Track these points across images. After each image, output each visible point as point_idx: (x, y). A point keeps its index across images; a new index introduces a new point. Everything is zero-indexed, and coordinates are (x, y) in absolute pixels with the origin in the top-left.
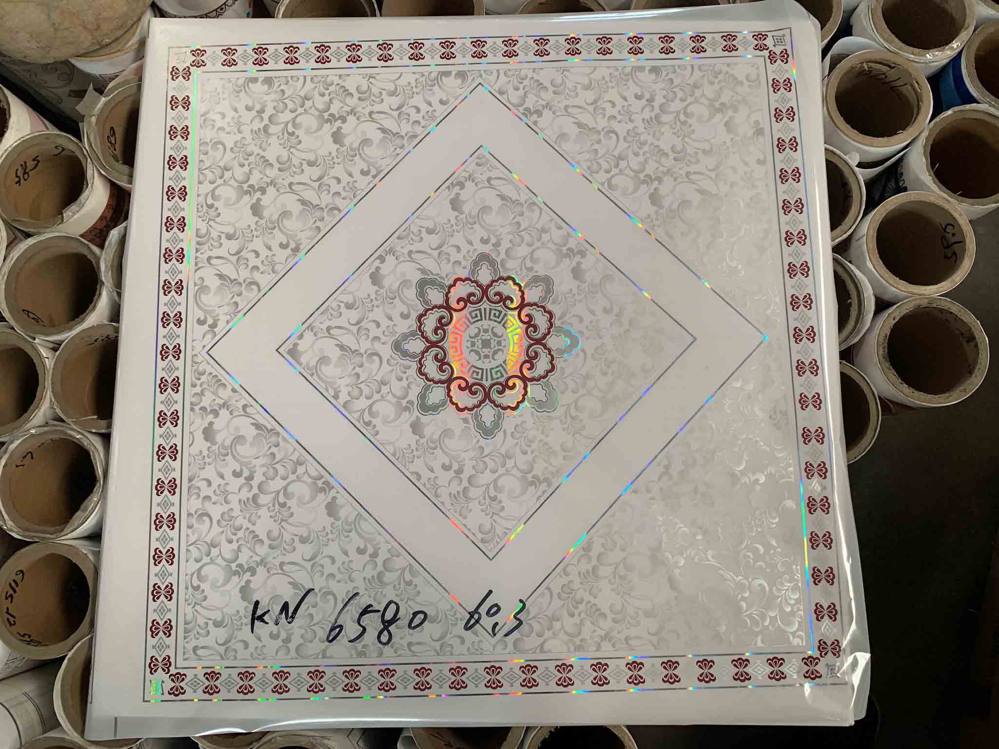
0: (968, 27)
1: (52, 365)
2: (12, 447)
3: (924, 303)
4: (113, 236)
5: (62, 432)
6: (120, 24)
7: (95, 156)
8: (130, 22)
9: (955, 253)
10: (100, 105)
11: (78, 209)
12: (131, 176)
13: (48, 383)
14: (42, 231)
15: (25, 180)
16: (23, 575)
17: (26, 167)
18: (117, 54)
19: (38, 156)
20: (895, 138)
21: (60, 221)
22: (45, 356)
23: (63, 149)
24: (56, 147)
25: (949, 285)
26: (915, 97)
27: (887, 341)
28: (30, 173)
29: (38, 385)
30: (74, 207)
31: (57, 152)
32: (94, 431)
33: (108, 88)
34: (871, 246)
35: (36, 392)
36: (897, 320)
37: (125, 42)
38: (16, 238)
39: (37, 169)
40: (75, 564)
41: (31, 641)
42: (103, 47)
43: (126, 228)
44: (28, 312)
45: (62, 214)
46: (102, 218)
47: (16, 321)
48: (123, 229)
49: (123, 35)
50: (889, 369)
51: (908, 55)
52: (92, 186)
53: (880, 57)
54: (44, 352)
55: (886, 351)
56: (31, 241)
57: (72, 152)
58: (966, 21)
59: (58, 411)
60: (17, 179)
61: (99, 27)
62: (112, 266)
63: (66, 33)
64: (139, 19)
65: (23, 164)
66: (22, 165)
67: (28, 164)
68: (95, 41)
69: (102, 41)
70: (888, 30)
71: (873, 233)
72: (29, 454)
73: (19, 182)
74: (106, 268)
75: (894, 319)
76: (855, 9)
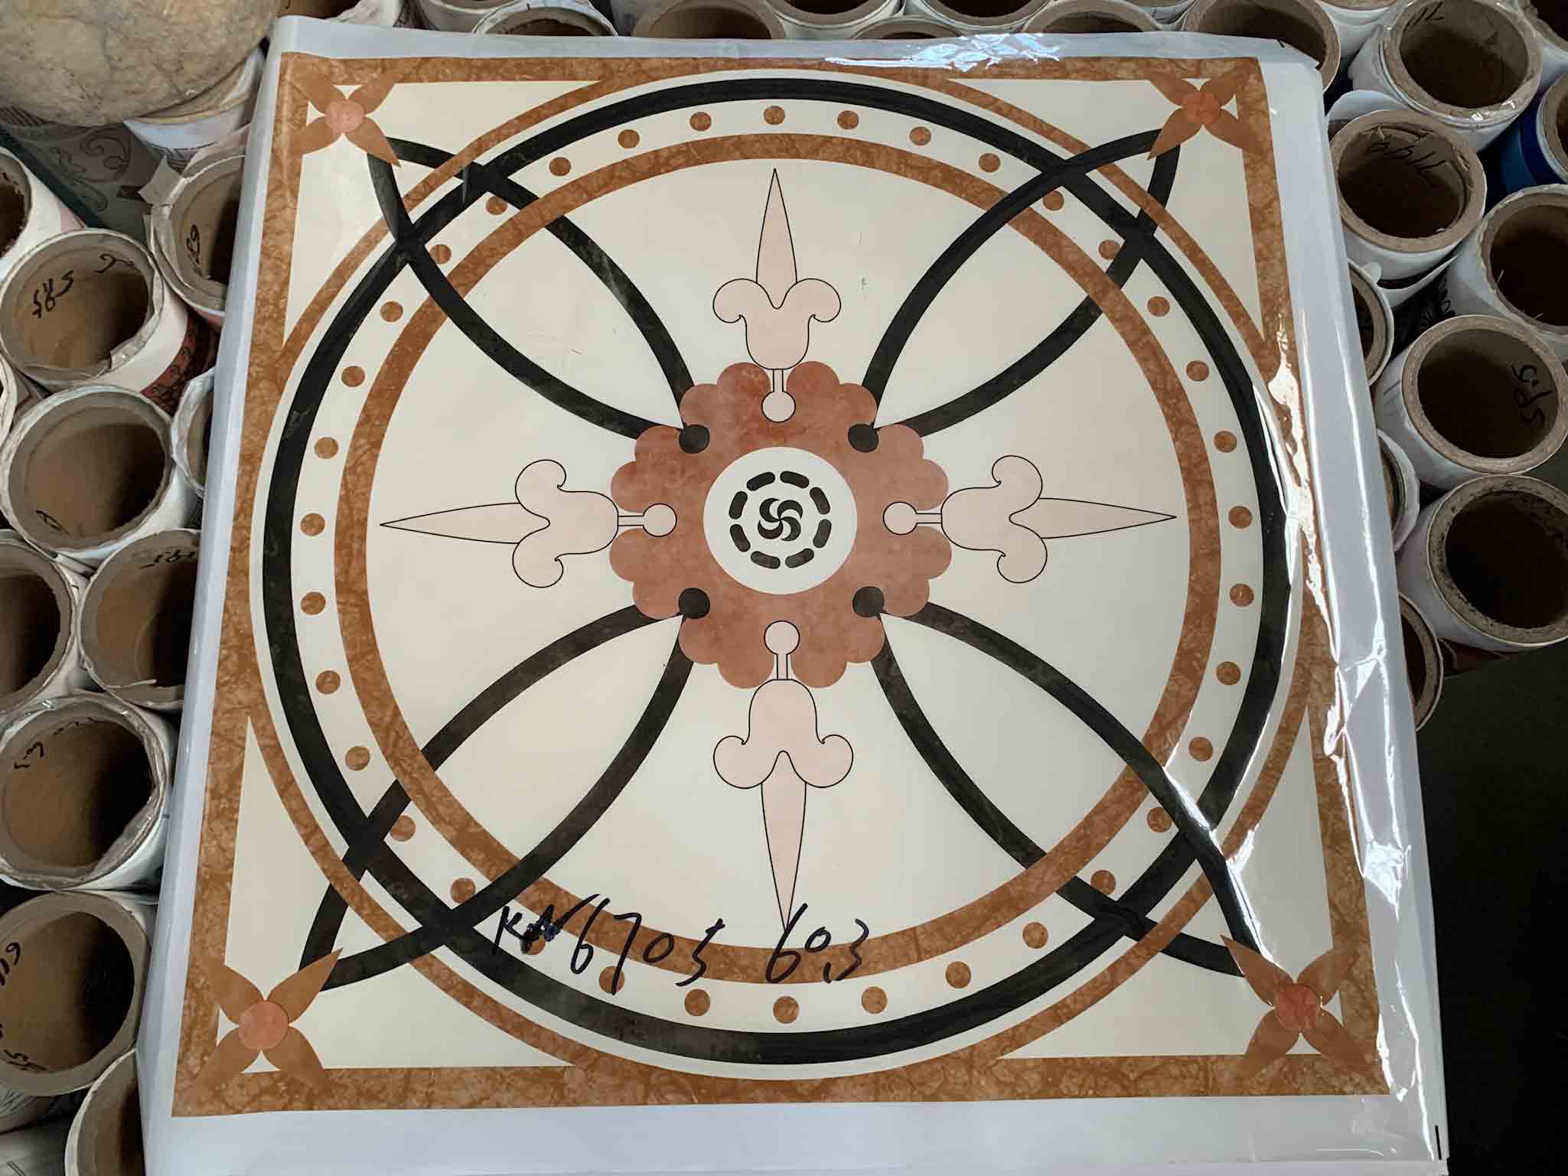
0: (1531, 77)
1: (84, 600)
2: (12, 732)
3: (1500, 485)
4: (194, 388)
5: (100, 707)
6: (215, 65)
7: (167, 268)
8: (229, 65)
9: (1540, 412)
10: (177, 190)
11: (135, 349)
12: (224, 298)
13: (76, 628)
14: (75, 383)
15: (49, 310)
16: (18, 953)
17: (51, 290)
18: (208, 113)
19: (71, 272)
20: (1434, 238)
21: (106, 367)
22: (72, 583)
23: (114, 260)
24: (102, 257)
25: (1537, 459)
26: (1460, 181)
27: (1444, 546)
28: (57, 299)
29: (58, 630)
30: (129, 346)
31: (103, 265)
32: (150, 704)
33: (190, 165)
34: (1410, 398)
35: (55, 641)
36: (1458, 510)
37: (219, 95)
38: (30, 397)
39: (68, 293)
40: (110, 928)
41: (29, 1065)
42: (185, 102)
43: (213, 378)
44: (45, 515)
45: (109, 357)
46: (173, 368)
47: (26, 529)
48: (208, 381)
49: (217, 84)
50: (1452, 589)
51: (1444, 116)
52: (160, 315)
53: (1401, 120)
54: (71, 578)
55: (1445, 560)
56: (54, 401)
57: (131, 264)
58: (1529, 69)
59: (91, 671)
60: (37, 307)
61: (180, 69)
62: (189, 439)
63: (130, 75)
64: (244, 61)
65: (47, 282)
66: (44, 285)
67: (54, 286)
68: (174, 91)
69: (186, 91)
70: (1411, 80)
71: (1412, 378)
72: (39, 748)
73: (38, 312)
74: (181, 440)
75: (1453, 509)
76: (1358, 52)
